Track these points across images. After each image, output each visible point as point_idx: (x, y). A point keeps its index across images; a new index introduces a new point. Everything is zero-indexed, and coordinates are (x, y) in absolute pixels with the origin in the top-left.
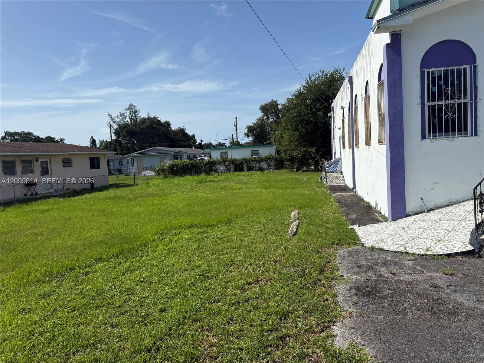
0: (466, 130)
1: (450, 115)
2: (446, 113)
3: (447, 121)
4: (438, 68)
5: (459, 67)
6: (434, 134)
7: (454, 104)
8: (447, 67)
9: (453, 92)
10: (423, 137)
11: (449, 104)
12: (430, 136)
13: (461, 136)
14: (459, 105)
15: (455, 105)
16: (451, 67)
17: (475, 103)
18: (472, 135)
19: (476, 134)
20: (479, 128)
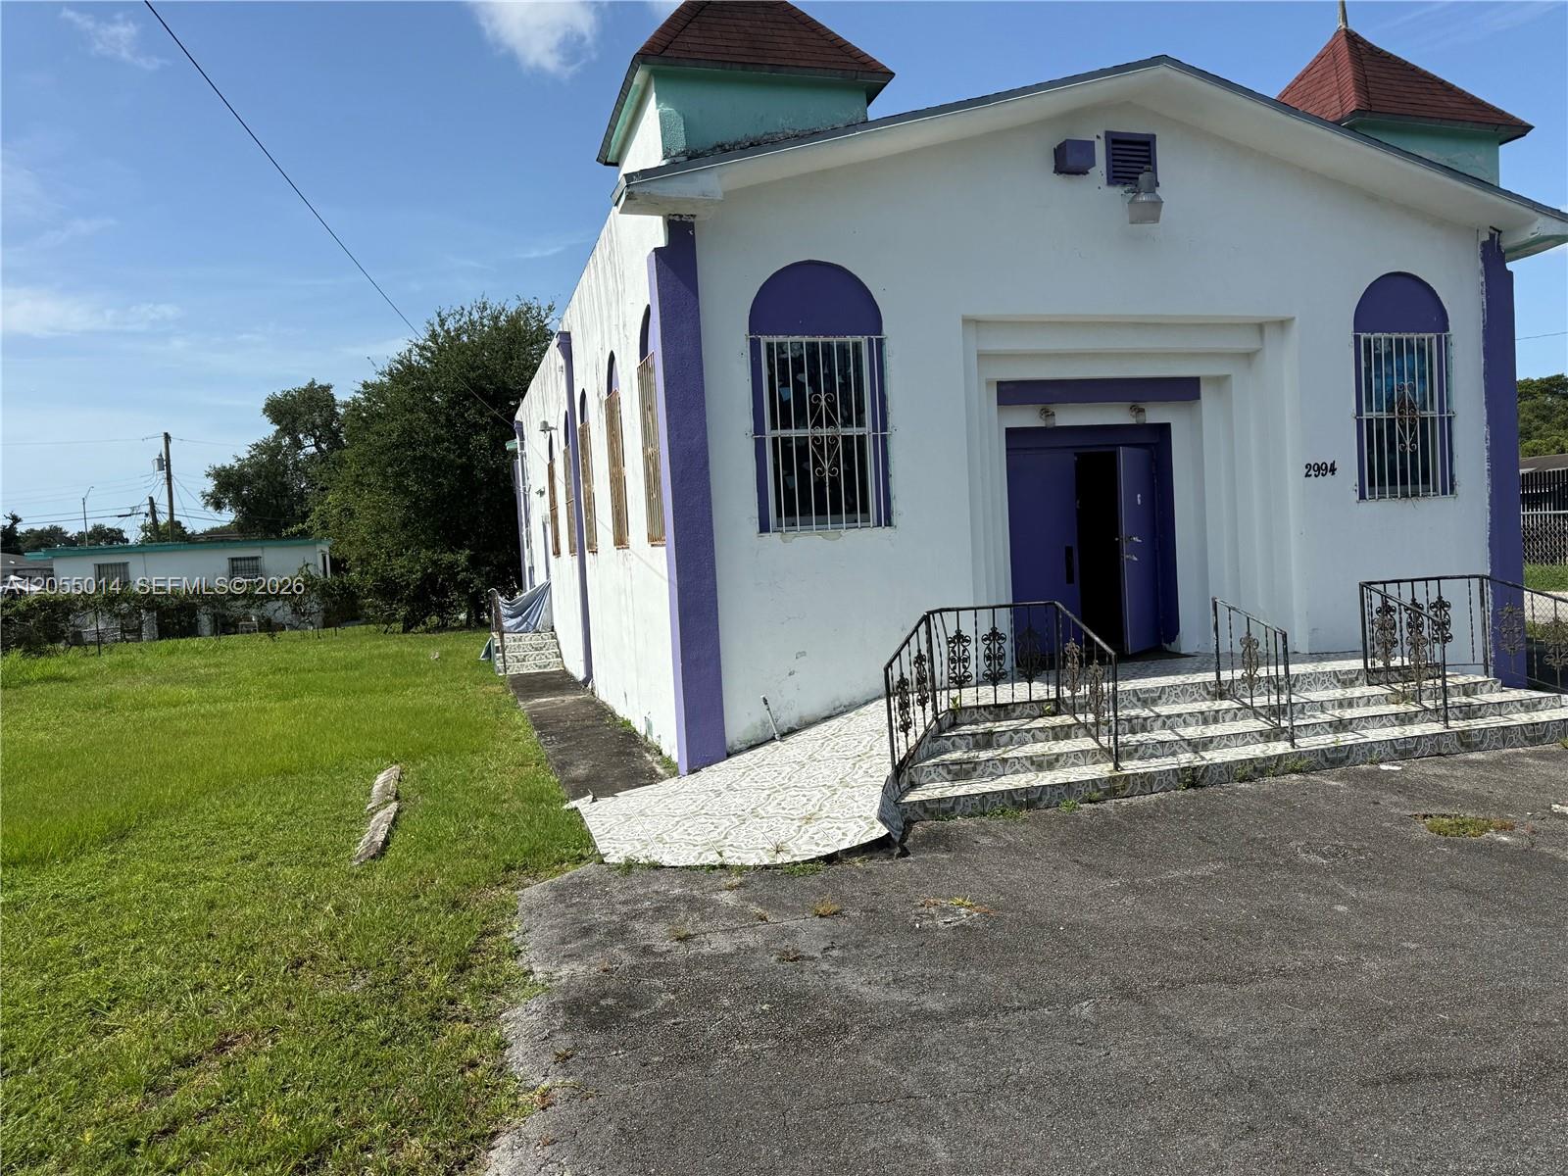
0: (865, 509)
1: (826, 467)
2: (817, 463)
3: (820, 484)
4: (793, 335)
5: (842, 339)
6: (790, 519)
7: (834, 438)
8: (814, 336)
9: (832, 406)
10: (764, 527)
11: (823, 437)
12: (779, 525)
13: (855, 524)
14: (847, 440)
15: (837, 441)
16: (825, 336)
17: (884, 439)
18: (879, 525)
19: (889, 523)
20: (897, 506)
